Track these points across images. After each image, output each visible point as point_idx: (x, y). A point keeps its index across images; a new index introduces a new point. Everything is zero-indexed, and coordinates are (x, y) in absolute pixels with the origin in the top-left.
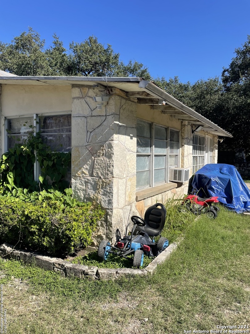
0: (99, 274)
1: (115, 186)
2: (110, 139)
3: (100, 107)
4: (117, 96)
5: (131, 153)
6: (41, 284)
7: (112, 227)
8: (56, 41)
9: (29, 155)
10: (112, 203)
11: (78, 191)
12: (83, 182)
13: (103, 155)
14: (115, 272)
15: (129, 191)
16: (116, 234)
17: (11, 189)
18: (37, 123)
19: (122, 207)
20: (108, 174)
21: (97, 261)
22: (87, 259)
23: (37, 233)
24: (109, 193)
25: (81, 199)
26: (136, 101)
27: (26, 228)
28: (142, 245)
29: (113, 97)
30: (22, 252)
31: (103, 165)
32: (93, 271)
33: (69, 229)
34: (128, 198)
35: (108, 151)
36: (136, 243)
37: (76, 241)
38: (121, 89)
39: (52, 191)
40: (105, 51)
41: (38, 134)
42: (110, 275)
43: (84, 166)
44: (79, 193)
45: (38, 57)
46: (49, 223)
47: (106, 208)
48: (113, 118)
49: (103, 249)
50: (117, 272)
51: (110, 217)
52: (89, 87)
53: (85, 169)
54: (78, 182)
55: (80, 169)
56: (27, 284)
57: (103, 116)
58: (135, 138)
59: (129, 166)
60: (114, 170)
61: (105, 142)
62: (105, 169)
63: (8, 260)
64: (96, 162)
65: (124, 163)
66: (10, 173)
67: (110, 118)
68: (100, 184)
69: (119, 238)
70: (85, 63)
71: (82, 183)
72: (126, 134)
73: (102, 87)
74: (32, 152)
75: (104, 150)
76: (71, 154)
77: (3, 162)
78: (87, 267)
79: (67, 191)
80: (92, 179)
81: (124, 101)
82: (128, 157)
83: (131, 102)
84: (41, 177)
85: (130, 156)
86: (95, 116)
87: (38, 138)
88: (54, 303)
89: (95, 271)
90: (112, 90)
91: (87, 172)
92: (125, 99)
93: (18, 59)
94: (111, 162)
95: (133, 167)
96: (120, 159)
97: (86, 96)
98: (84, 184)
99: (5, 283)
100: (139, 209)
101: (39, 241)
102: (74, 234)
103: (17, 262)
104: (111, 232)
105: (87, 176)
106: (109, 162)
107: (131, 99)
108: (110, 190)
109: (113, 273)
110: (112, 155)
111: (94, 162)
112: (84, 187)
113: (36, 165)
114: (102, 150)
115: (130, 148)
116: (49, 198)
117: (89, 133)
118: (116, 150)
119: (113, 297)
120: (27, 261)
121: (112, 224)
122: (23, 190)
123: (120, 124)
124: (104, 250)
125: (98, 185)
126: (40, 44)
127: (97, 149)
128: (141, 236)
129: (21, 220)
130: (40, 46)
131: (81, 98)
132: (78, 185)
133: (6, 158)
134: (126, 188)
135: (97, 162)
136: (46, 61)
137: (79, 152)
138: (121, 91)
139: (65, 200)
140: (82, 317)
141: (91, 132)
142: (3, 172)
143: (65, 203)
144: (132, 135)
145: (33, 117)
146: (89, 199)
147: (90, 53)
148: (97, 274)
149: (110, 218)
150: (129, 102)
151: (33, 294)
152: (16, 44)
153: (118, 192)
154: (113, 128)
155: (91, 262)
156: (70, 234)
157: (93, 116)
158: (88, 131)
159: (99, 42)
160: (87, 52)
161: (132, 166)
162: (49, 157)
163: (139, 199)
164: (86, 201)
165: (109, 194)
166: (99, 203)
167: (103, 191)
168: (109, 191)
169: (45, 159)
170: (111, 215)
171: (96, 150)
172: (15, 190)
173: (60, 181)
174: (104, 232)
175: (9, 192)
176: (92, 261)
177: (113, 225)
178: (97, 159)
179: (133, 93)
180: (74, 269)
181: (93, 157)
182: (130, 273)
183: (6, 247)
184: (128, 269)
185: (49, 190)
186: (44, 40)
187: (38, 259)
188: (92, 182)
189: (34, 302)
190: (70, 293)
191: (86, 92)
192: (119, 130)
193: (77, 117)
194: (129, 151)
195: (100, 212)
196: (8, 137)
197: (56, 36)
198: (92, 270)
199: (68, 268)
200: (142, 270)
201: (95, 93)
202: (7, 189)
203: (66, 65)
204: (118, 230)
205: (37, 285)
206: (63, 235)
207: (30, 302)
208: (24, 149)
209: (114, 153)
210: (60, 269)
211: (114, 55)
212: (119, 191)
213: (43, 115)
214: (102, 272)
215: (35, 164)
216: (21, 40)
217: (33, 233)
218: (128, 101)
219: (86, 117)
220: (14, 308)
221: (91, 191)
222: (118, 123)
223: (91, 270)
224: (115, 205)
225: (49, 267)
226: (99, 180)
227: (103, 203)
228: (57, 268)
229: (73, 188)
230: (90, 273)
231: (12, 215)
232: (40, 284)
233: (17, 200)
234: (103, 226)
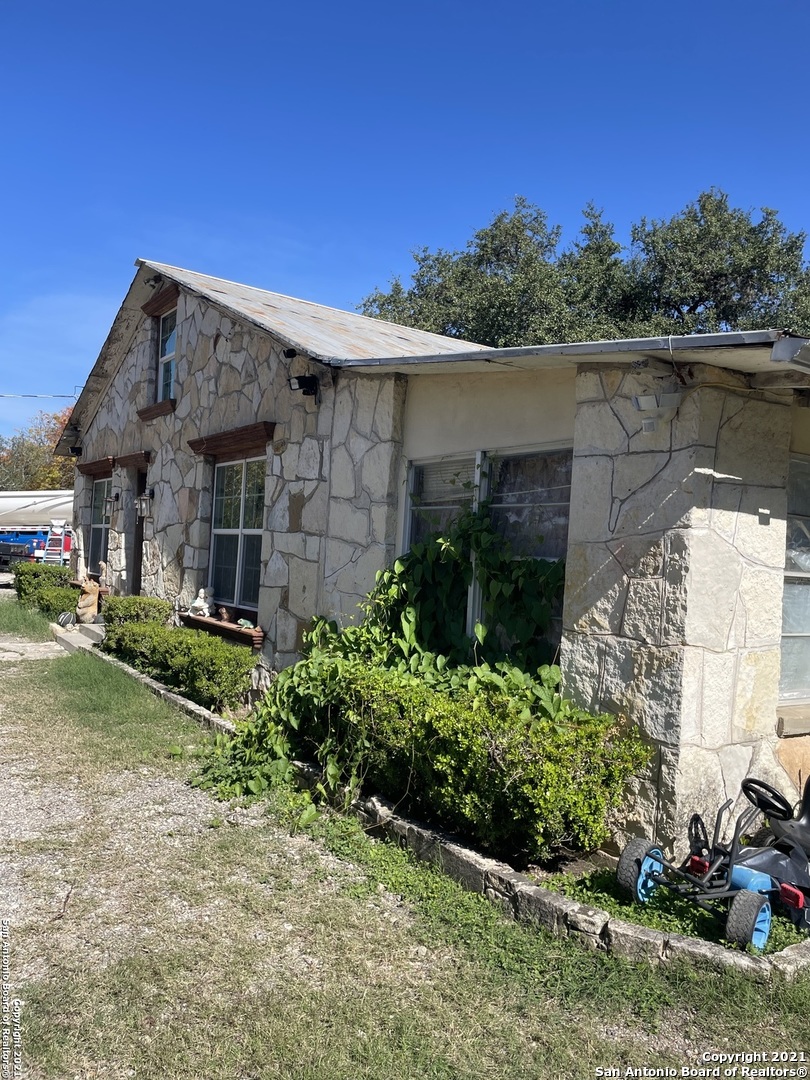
0: (609, 936)
1: (690, 673)
2: (679, 522)
3: (651, 427)
4: (708, 390)
5: (759, 572)
6: (446, 920)
7: (674, 803)
8: (591, 225)
9: (456, 565)
10: (678, 726)
11: (577, 677)
12: (593, 652)
13: (655, 573)
14: (660, 942)
15: (749, 695)
16: (690, 829)
17: (406, 654)
18: (483, 474)
19: (718, 745)
20: (667, 633)
21: (616, 899)
22: (586, 886)
23: (450, 777)
24: (670, 693)
25: (585, 701)
26: (790, 399)
27: (425, 758)
28: (777, 884)
29: (695, 395)
30: (413, 826)
31: (653, 602)
32: (591, 919)
33: (531, 781)
34: (744, 720)
35: (672, 559)
36: (755, 872)
37: (551, 822)
38: (725, 369)
39: (505, 669)
40: (752, 231)
41: (483, 507)
42: (644, 947)
43: (599, 604)
44: (581, 684)
45: (534, 281)
46: (482, 755)
47: (656, 740)
48: (691, 457)
49: (632, 863)
50: (666, 945)
51: (669, 769)
52: (626, 367)
53: (601, 611)
54: (580, 648)
55: (586, 610)
56: (412, 913)
57: (662, 452)
58: (780, 521)
59: (752, 614)
60: (686, 621)
61: (665, 531)
62: (661, 616)
63: (378, 840)
64: (632, 593)
65: (730, 601)
66: (408, 609)
67: (681, 458)
68: (644, 662)
69: (700, 845)
70: (679, 279)
71: (590, 655)
72: (739, 507)
73: (661, 365)
74: (466, 557)
75: (661, 555)
76: (564, 565)
77: (395, 580)
78: (577, 906)
79: (545, 671)
80: (619, 642)
81: (734, 403)
82: (745, 584)
83: (767, 406)
84: (481, 626)
85: (755, 580)
86: (638, 453)
87: (481, 519)
88: (467, 977)
89: (600, 924)
90: (691, 374)
91: (605, 622)
92: (742, 396)
93: (480, 294)
94: (678, 595)
95: (765, 616)
96: (715, 588)
97: (615, 395)
98: (596, 658)
99: (361, 896)
100: (791, 764)
101: (454, 803)
102: (545, 800)
103: (400, 851)
104: (672, 819)
105: (607, 632)
106: (674, 593)
107: (768, 395)
108: (672, 683)
109: (652, 941)
110: (683, 573)
111: (628, 591)
112: (595, 667)
113: (473, 592)
114: (654, 555)
115: (756, 555)
116: (494, 688)
117: (617, 501)
118: (697, 557)
119: (644, 1014)
120: (422, 854)
121: (673, 793)
122: (436, 658)
123: (718, 475)
124: (636, 868)
125: (636, 665)
126: (545, 240)
127: (638, 553)
128: (776, 852)
129: (416, 738)
130: (546, 247)
131: (600, 401)
132: (578, 657)
133: (402, 569)
134: (735, 686)
135: (636, 593)
136: (559, 290)
137: (585, 560)
138: (724, 375)
139: (538, 699)
140: (536, 1039)
141: (623, 502)
142: (394, 605)
143: (536, 708)
144: (767, 512)
145: (475, 460)
146: (608, 705)
147: (699, 248)
148: (605, 933)
149: (669, 774)
150: (760, 403)
151: (421, 942)
152: (478, 250)
153: (702, 693)
154: (691, 489)
155: (597, 898)
156: (534, 797)
157: (633, 453)
158: (613, 499)
159: (731, 206)
160: (687, 245)
161: (763, 613)
162: (505, 568)
163: (787, 730)
164: (600, 710)
165: (667, 695)
166: (636, 720)
167: (651, 685)
168: (668, 686)
169: (495, 576)
170: (674, 765)
171: (636, 556)
172: (416, 655)
173: (532, 642)
174: (650, 817)
175: (404, 661)
176: (600, 895)
177: (678, 799)
178: (638, 584)
179: (771, 377)
180: (538, 901)
181: (625, 578)
182: (709, 955)
183: (378, 805)
184: (707, 943)
185: (498, 665)
186: (559, 227)
187: (448, 852)
188: (618, 653)
189: (419, 963)
190: (517, 966)
191: (617, 383)
192: (714, 496)
193: (586, 456)
194: (752, 562)
195: (637, 748)
196: (413, 512)
197: (592, 209)
198: (588, 918)
199: (522, 896)
200: (754, 959)
201: (641, 385)
202: (399, 651)
203: (619, 292)
204: (696, 819)
205: (435, 922)
206: (515, 794)
207: (411, 960)
208: (443, 547)
209: (692, 567)
210: (503, 894)
211: (785, 241)
212: (707, 692)
213: (500, 453)
214: (618, 930)
215: (471, 590)
216: (494, 237)
217: (440, 778)
218: (752, 403)
219: (611, 457)
220: (369, 964)
221: (615, 680)
222: (708, 471)
223: (585, 917)
224: (690, 734)
225: (474, 881)
226: (638, 649)
227: (648, 723)
228: (494, 888)
229: (564, 668)
230: (583, 925)
231: (397, 721)
232: (443, 920)
233: (415, 682)
234: (647, 798)
